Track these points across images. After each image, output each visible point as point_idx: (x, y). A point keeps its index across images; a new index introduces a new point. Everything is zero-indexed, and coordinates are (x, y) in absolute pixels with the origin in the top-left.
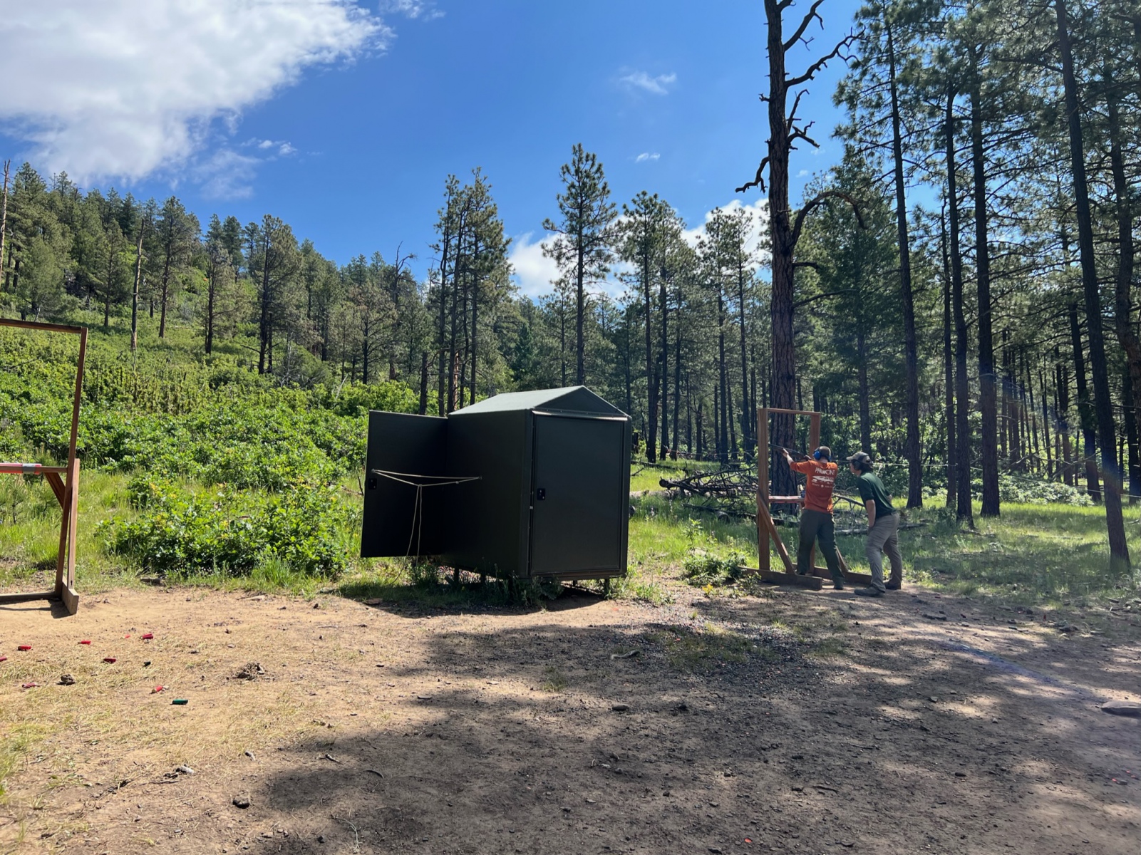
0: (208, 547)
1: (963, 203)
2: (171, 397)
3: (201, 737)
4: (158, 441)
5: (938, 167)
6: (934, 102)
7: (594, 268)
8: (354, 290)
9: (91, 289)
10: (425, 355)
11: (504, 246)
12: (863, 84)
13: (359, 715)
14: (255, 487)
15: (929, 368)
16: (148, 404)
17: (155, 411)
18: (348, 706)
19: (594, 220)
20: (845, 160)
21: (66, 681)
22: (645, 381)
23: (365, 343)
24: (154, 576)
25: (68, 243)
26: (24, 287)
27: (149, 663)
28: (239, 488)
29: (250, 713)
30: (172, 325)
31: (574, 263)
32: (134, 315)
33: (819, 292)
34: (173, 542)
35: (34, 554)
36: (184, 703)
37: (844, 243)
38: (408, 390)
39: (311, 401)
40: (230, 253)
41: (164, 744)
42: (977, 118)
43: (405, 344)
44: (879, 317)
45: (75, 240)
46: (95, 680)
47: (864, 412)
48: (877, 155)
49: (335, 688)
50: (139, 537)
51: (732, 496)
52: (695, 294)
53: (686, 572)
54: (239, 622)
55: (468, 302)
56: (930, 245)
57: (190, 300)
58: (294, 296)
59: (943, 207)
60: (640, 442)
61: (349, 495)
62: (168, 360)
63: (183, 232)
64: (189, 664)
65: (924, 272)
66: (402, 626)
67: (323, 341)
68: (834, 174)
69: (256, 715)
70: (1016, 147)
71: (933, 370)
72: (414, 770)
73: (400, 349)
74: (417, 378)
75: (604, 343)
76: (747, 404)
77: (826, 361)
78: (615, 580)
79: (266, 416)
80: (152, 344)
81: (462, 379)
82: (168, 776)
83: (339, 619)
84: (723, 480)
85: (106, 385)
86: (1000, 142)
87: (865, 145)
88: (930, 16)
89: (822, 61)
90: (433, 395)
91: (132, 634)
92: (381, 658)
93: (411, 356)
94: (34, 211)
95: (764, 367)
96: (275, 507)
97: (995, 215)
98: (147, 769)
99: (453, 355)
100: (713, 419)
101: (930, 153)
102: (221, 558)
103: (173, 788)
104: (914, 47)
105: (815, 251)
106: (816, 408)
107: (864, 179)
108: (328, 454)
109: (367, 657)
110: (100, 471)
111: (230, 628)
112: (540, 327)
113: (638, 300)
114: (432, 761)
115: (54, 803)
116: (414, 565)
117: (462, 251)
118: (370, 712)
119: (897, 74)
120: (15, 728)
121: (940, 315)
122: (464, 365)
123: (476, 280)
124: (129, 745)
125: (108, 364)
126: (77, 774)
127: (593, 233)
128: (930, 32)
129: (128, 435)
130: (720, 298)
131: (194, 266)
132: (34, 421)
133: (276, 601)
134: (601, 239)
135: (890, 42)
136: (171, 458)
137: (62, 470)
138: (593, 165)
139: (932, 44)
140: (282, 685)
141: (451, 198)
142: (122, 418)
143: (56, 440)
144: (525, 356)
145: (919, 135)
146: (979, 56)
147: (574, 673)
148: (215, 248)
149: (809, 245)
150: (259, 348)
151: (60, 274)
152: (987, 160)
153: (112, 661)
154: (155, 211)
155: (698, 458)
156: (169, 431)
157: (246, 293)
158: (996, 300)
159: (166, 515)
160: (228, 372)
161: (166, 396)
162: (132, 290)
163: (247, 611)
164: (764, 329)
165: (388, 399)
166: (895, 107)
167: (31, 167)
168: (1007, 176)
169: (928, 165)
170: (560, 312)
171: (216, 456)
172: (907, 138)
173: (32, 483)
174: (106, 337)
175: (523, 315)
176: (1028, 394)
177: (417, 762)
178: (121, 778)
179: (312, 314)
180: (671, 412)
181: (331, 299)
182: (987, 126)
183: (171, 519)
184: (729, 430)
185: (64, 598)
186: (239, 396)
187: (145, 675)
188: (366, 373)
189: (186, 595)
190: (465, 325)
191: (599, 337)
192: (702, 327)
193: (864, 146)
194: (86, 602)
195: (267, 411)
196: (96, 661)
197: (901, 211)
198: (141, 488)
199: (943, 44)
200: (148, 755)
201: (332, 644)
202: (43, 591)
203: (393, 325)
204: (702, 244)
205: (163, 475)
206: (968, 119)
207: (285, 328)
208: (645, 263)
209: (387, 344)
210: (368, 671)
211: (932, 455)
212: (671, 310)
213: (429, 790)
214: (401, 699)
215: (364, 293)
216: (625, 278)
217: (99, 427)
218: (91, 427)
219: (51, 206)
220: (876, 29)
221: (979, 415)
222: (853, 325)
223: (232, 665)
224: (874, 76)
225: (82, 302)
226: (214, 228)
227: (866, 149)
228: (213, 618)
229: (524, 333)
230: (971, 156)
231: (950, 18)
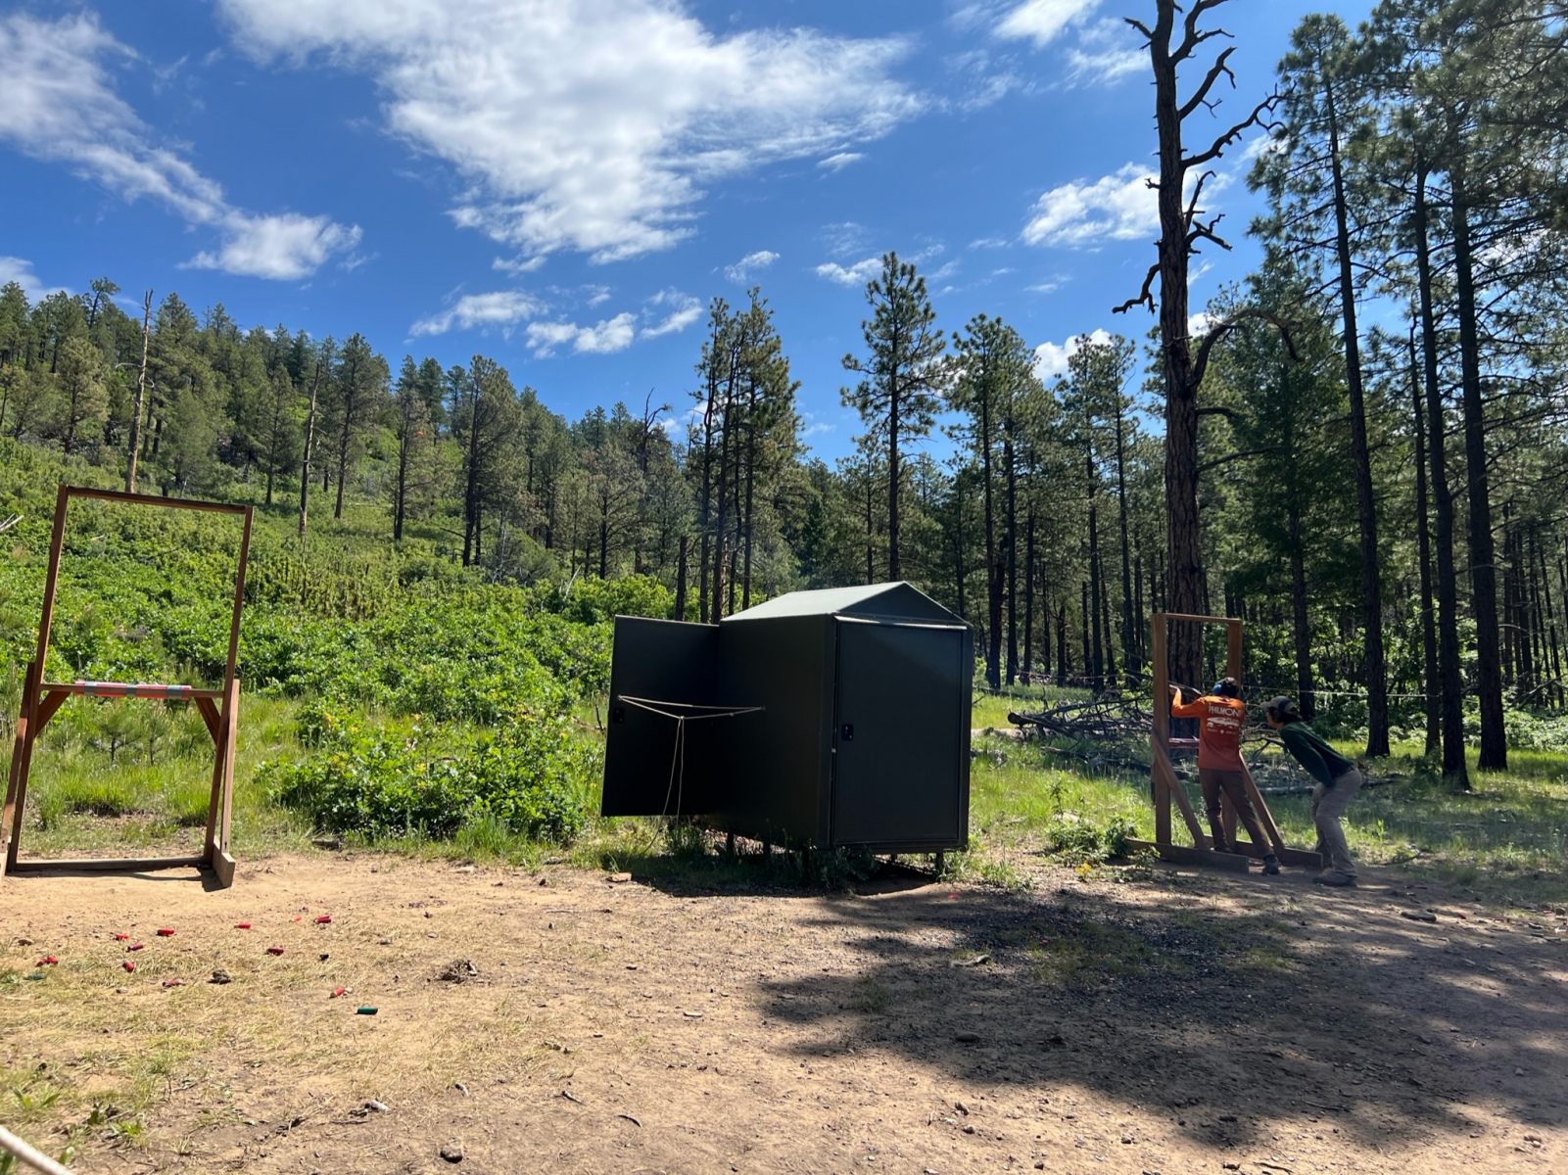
0: (400, 799)
1: (1442, 323)
2: (350, 597)
3: (394, 1061)
4: (334, 655)
5: (1404, 273)
6: (1397, 183)
7: (913, 420)
8: (588, 453)
9: (251, 455)
10: (684, 540)
11: (790, 392)
12: (1292, 160)
13: (606, 1036)
14: (461, 719)
15: (1394, 557)
16: (320, 607)
17: (329, 616)
18: (590, 1024)
19: (913, 355)
20: (1266, 266)
21: (219, 979)
22: (983, 575)
23: (604, 526)
24: (329, 838)
25: (223, 396)
26: (166, 453)
27: (326, 957)
28: (439, 720)
29: (460, 1029)
30: (353, 501)
31: (884, 415)
32: (304, 489)
33: (1231, 450)
34: (354, 794)
35: (177, 806)
36: (373, 1012)
37: (1267, 382)
38: (659, 587)
39: (531, 603)
40: (428, 406)
41: (348, 1068)
42: (1461, 203)
43: (655, 525)
44: (1319, 484)
45: (232, 392)
46: (257, 979)
47: (1301, 619)
48: (1313, 257)
49: (571, 997)
50: (310, 785)
51: (1113, 738)
52: (1053, 454)
53: (1050, 844)
54: (441, 903)
55: (741, 469)
56: (1393, 381)
57: (375, 468)
58: (510, 464)
59: (1412, 329)
60: (977, 659)
61: (584, 730)
62: (345, 549)
63: (370, 379)
64: (378, 958)
65: (1385, 421)
66: (657, 914)
67: (548, 522)
68: (1251, 286)
69: (468, 1032)
70: (1518, 243)
71: (1402, 560)
72: (683, 1117)
73: (650, 533)
74: (672, 570)
75: (925, 522)
76: (1130, 607)
77: (1242, 547)
78: (951, 855)
79: (474, 623)
80: (325, 527)
81: (732, 572)
82: (354, 1113)
83: (574, 901)
84: (1099, 714)
85: (268, 582)
86: (1495, 236)
87: (1295, 243)
88: (1389, 64)
89: (1234, 131)
90: (694, 594)
91: (303, 915)
92: (632, 957)
93: (664, 542)
94: (181, 356)
95: (1153, 555)
96: (487, 746)
97: (1490, 339)
98: (327, 1102)
99: (720, 540)
100: (1080, 628)
101: (1392, 253)
102: (416, 815)
103: (362, 1131)
104: (1366, 107)
105: (1225, 393)
106: (1230, 613)
107: (1295, 291)
108: (556, 674)
109: (614, 955)
110: (261, 696)
111: (430, 910)
112: (837, 502)
113: (974, 463)
114: (707, 1104)
115: (205, 1147)
116: (671, 828)
117: (734, 400)
118: (620, 1033)
119: (1341, 145)
120: (154, 1042)
121: (1410, 482)
122: (735, 554)
123: (751, 439)
124: (302, 1068)
125: (271, 554)
126: (236, 1107)
127: (911, 373)
128: (1389, 86)
129: (295, 648)
130: (1089, 459)
131: (381, 423)
132: (178, 630)
133: (489, 874)
134: (923, 380)
135: (1329, 101)
136: (349, 678)
137: (217, 694)
138: (911, 280)
139: (1391, 102)
140: (501, 992)
141: (719, 329)
142: (288, 625)
143: (205, 654)
144: (816, 541)
145: (1374, 230)
146: (1463, 116)
147: (898, 986)
148: (409, 399)
149: (1216, 387)
150: (463, 532)
151: (212, 437)
152: (1476, 261)
153: (278, 952)
154: (334, 353)
155: (1060, 683)
156: (348, 642)
157: (448, 459)
158: (1494, 459)
159: (345, 755)
160: (423, 564)
161: (343, 596)
162: (302, 457)
163: (451, 887)
164: (1153, 501)
165: (633, 600)
166: (1339, 191)
167: (179, 299)
168: (1506, 283)
169: (1388, 271)
170: (867, 481)
171: (408, 677)
172: (1357, 234)
173: (174, 710)
174: (268, 518)
175: (815, 486)
176: (1543, 594)
177: (685, 1106)
178: (293, 1116)
179: (533, 486)
180: (1021, 616)
181: (559, 467)
182: (1475, 215)
183: (352, 760)
184: (1103, 642)
185: (215, 864)
186: (437, 596)
187: (321, 973)
188: (603, 564)
189: (371, 864)
190: (737, 500)
191: (920, 514)
192: (1065, 499)
193: (1293, 245)
194: (243, 871)
195: (476, 616)
196: (258, 952)
197: (1350, 335)
198: (312, 718)
199: (1408, 101)
200: (328, 1083)
201: (566, 936)
202: (187, 855)
203: (640, 501)
204: (1063, 386)
205: (340, 702)
206: (1448, 205)
207: (499, 505)
208: (984, 415)
209: (632, 526)
210: (615, 975)
211: (1401, 681)
212: (1020, 477)
213: (705, 1147)
214: (661, 1015)
215: (603, 458)
216: (956, 432)
217: (260, 637)
218: (249, 636)
219: (203, 349)
220: (1308, 83)
221: (1472, 624)
222: (1281, 496)
223: (434, 962)
224: (1308, 148)
225: (239, 472)
226: (406, 373)
227: (1297, 249)
228: (407, 896)
229: (815, 509)
230: (1452, 257)
231: (1417, 66)
